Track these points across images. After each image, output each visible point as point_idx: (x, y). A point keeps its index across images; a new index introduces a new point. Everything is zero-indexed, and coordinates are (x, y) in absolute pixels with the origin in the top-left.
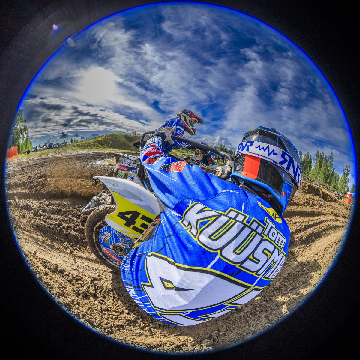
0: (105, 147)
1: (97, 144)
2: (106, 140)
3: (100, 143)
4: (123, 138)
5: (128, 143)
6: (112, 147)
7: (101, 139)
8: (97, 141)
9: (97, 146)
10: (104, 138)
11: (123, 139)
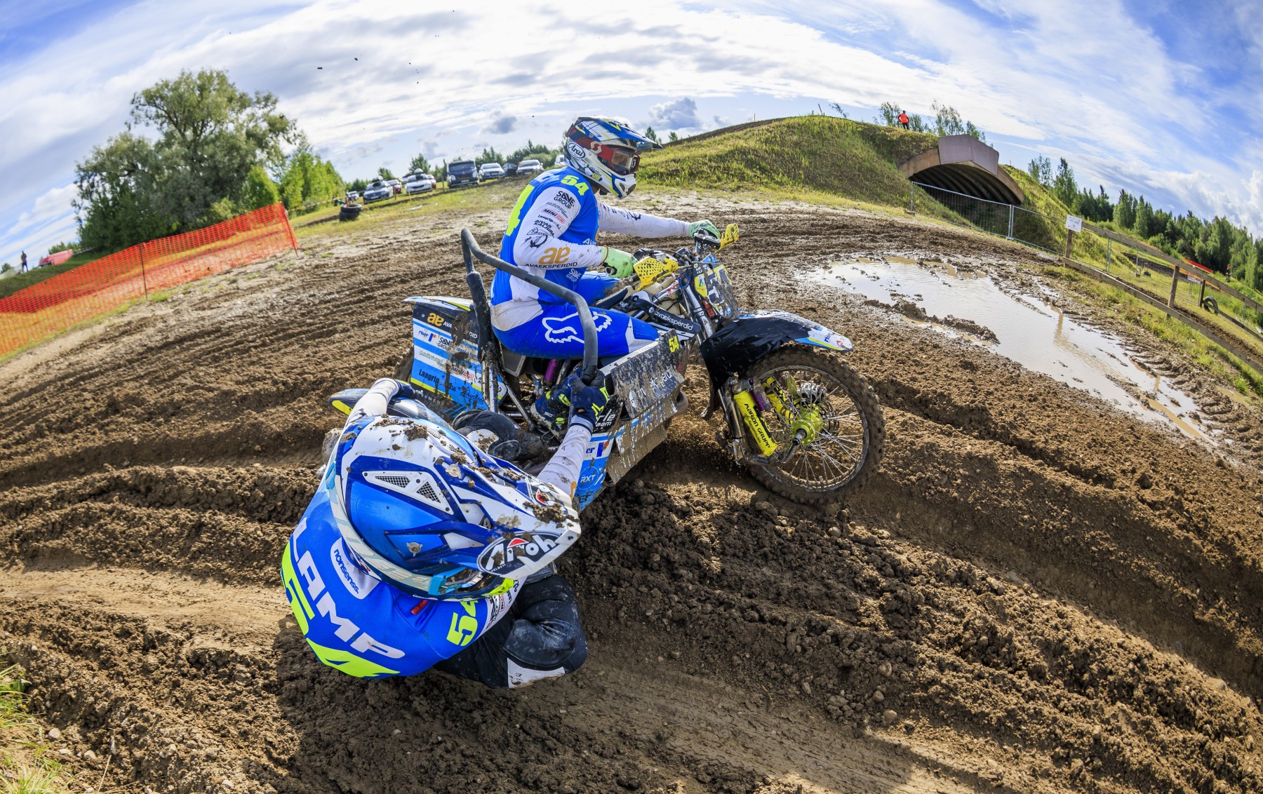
0: (781, 184)
1: (735, 165)
2: (776, 148)
3: (750, 164)
4: (859, 143)
5: (885, 167)
6: (815, 182)
7: (752, 144)
8: (732, 153)
9: (742, 178)
10: (767, 141)
11: (862, 151)
